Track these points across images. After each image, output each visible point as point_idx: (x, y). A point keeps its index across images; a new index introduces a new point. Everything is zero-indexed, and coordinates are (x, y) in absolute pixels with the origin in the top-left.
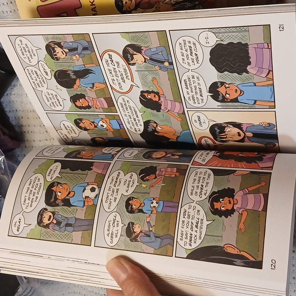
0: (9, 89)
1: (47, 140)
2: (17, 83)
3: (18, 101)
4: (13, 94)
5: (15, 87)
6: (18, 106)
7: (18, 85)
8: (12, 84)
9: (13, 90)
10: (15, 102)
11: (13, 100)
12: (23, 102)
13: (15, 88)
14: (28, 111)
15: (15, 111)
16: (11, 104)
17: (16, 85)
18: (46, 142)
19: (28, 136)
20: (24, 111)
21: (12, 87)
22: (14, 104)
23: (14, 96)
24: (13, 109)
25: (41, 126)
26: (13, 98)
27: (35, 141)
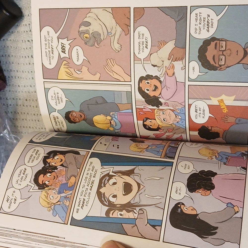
0: (6, 35)
1: (31, 86)
2: (15, 30)
3: (13, 47)
4: (9, 41)
5: (12, 33)
6: (12, 52)
7: (16, 32)
8: (11, 31)
9: (10, 36)
10: (10, 47)
11: (8, 45)
12: (17, 48)
13: (12, 35)
14: (20, 56)
15: (7, 56)
16: (5, 49)
17: (14, 32)
18: (30, 88)
19: (14, 81)
20: (16, 57)
21: (9, 34)
22: (8, 49)
23: (10, 42)
24: (6, 53)
25: (29, 72)
26: (8, 43)
27: (19, 87)
